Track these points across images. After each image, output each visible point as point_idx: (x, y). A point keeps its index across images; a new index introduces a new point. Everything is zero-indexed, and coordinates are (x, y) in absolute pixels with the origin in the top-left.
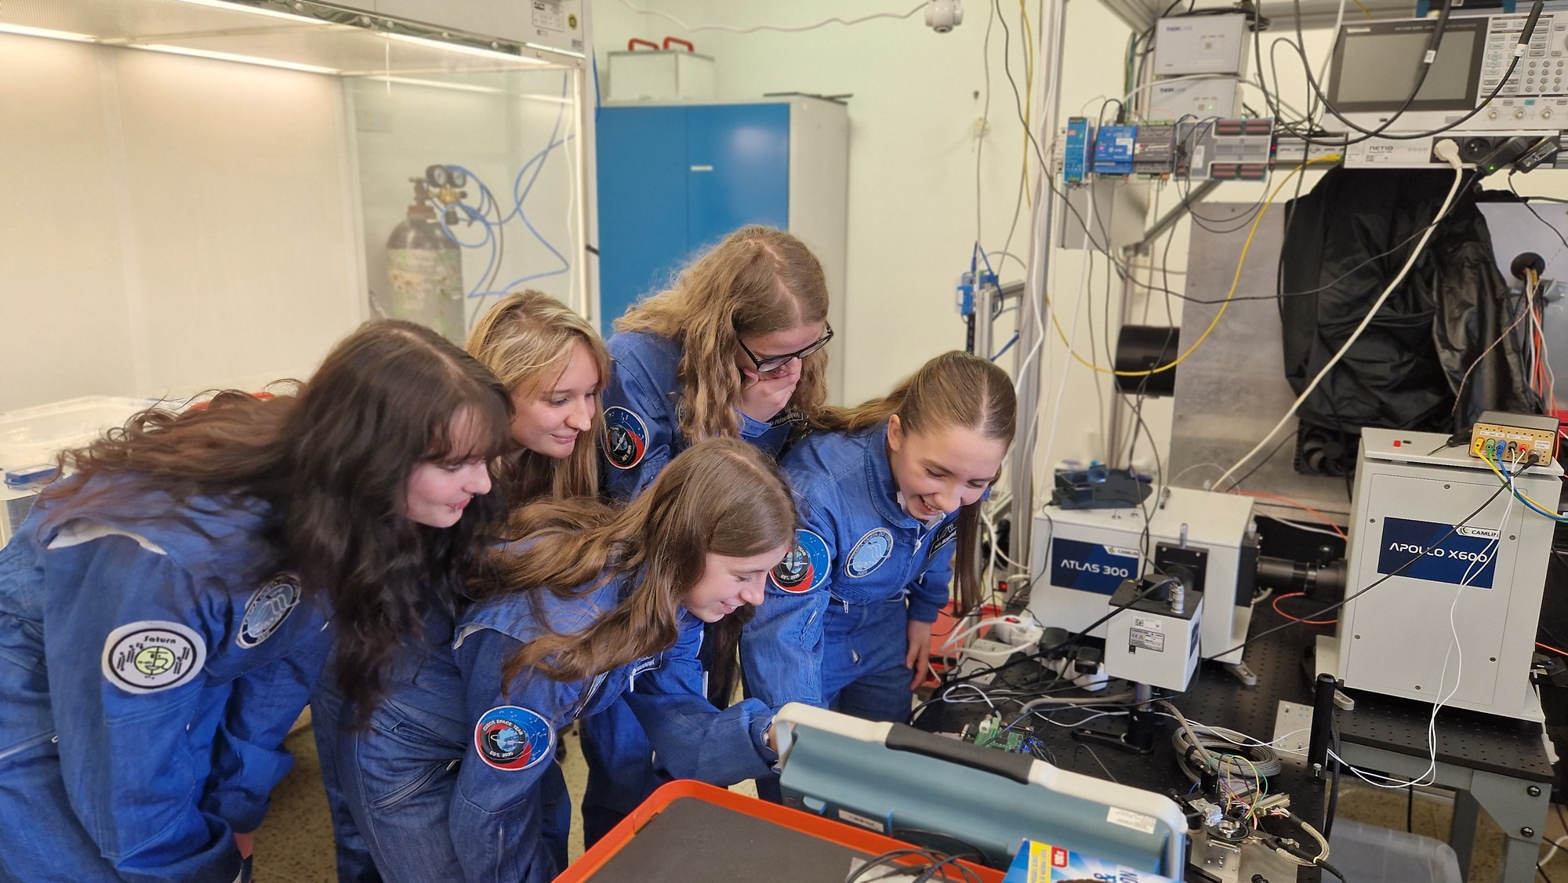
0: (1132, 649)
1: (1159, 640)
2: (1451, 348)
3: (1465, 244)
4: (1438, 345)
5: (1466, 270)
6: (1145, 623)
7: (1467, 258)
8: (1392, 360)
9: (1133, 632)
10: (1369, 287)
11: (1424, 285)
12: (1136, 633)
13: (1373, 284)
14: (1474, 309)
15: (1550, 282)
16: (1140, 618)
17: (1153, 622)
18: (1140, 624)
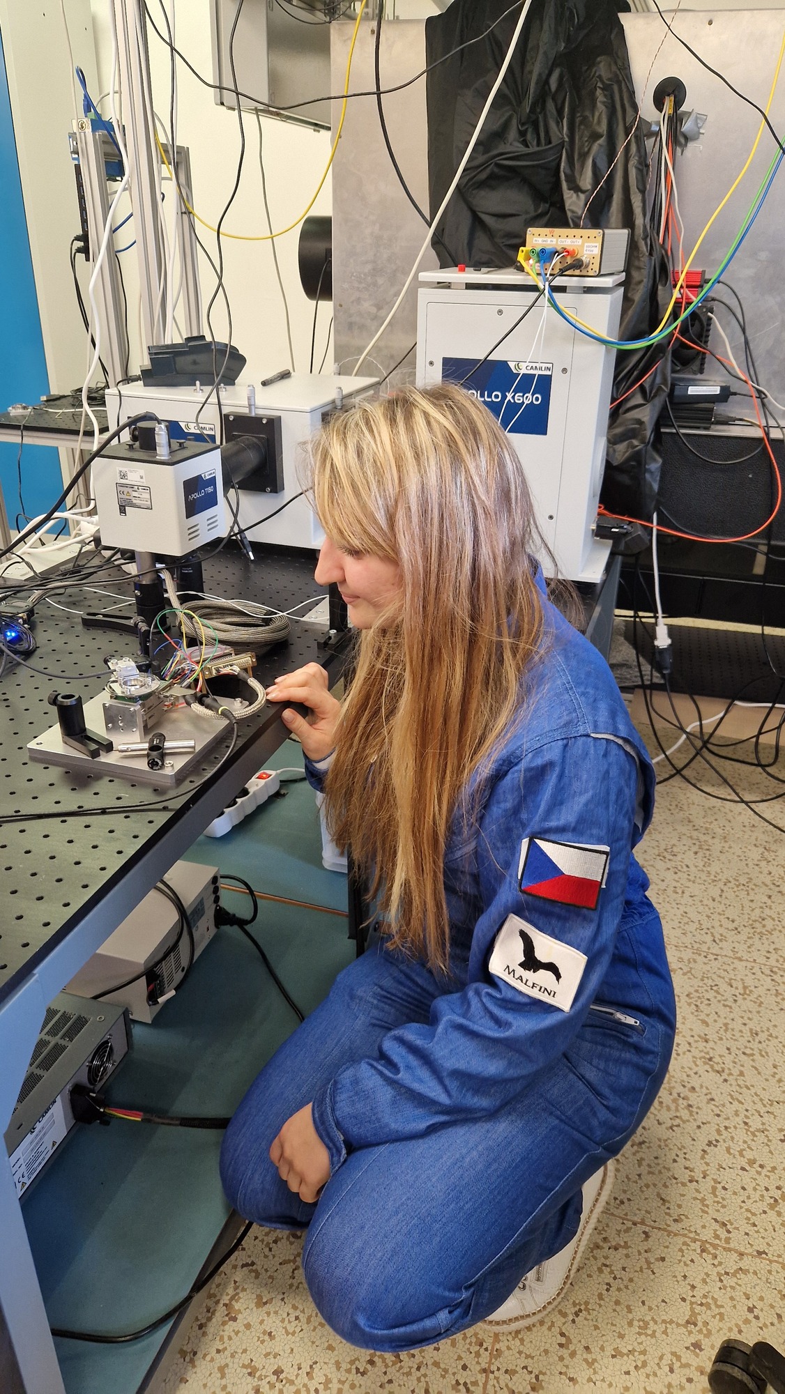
0: (123, 510)
1: (146, 495)
2: (577, 189)
3: (599, 59)
4: (564, 185)
5: (599, 92)
6: (129, 474)
7: (600, 77)
8: (527, 213)
9: (119, 488)
10: (504, 119)
11: (555, 112)
12: (122, 489)
13: (507, 114)
14: (602, 141)
15: (690, 113)
16: (124, 470)
17: (137, 472)
18: (124, 476)
